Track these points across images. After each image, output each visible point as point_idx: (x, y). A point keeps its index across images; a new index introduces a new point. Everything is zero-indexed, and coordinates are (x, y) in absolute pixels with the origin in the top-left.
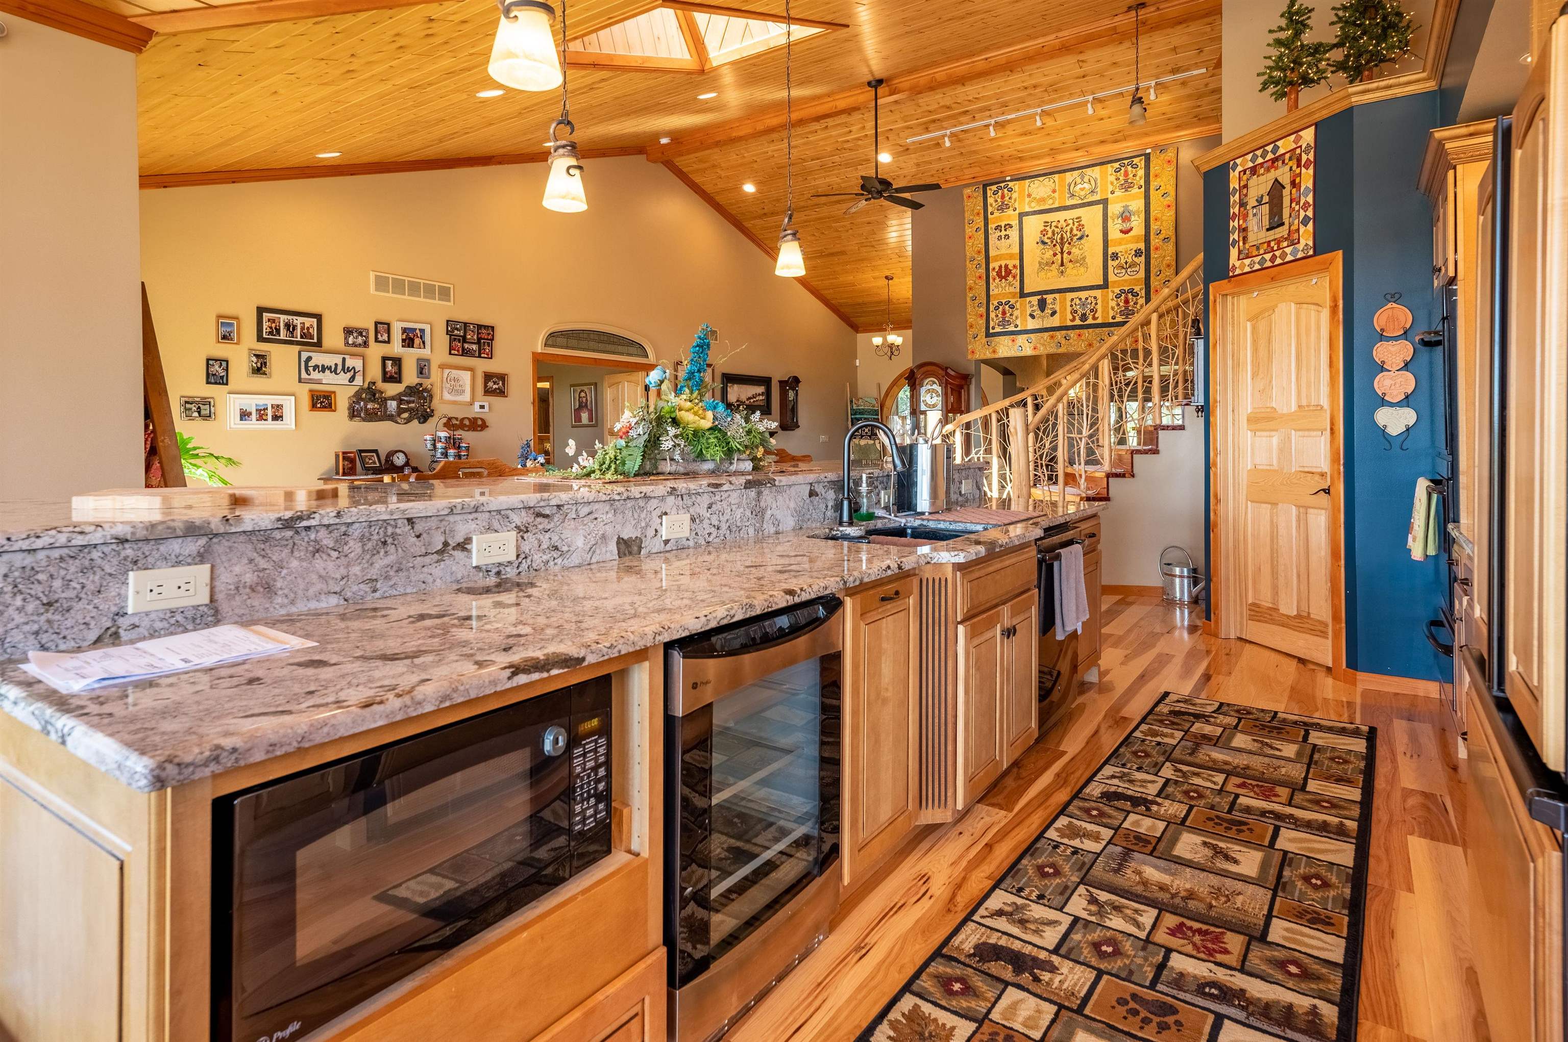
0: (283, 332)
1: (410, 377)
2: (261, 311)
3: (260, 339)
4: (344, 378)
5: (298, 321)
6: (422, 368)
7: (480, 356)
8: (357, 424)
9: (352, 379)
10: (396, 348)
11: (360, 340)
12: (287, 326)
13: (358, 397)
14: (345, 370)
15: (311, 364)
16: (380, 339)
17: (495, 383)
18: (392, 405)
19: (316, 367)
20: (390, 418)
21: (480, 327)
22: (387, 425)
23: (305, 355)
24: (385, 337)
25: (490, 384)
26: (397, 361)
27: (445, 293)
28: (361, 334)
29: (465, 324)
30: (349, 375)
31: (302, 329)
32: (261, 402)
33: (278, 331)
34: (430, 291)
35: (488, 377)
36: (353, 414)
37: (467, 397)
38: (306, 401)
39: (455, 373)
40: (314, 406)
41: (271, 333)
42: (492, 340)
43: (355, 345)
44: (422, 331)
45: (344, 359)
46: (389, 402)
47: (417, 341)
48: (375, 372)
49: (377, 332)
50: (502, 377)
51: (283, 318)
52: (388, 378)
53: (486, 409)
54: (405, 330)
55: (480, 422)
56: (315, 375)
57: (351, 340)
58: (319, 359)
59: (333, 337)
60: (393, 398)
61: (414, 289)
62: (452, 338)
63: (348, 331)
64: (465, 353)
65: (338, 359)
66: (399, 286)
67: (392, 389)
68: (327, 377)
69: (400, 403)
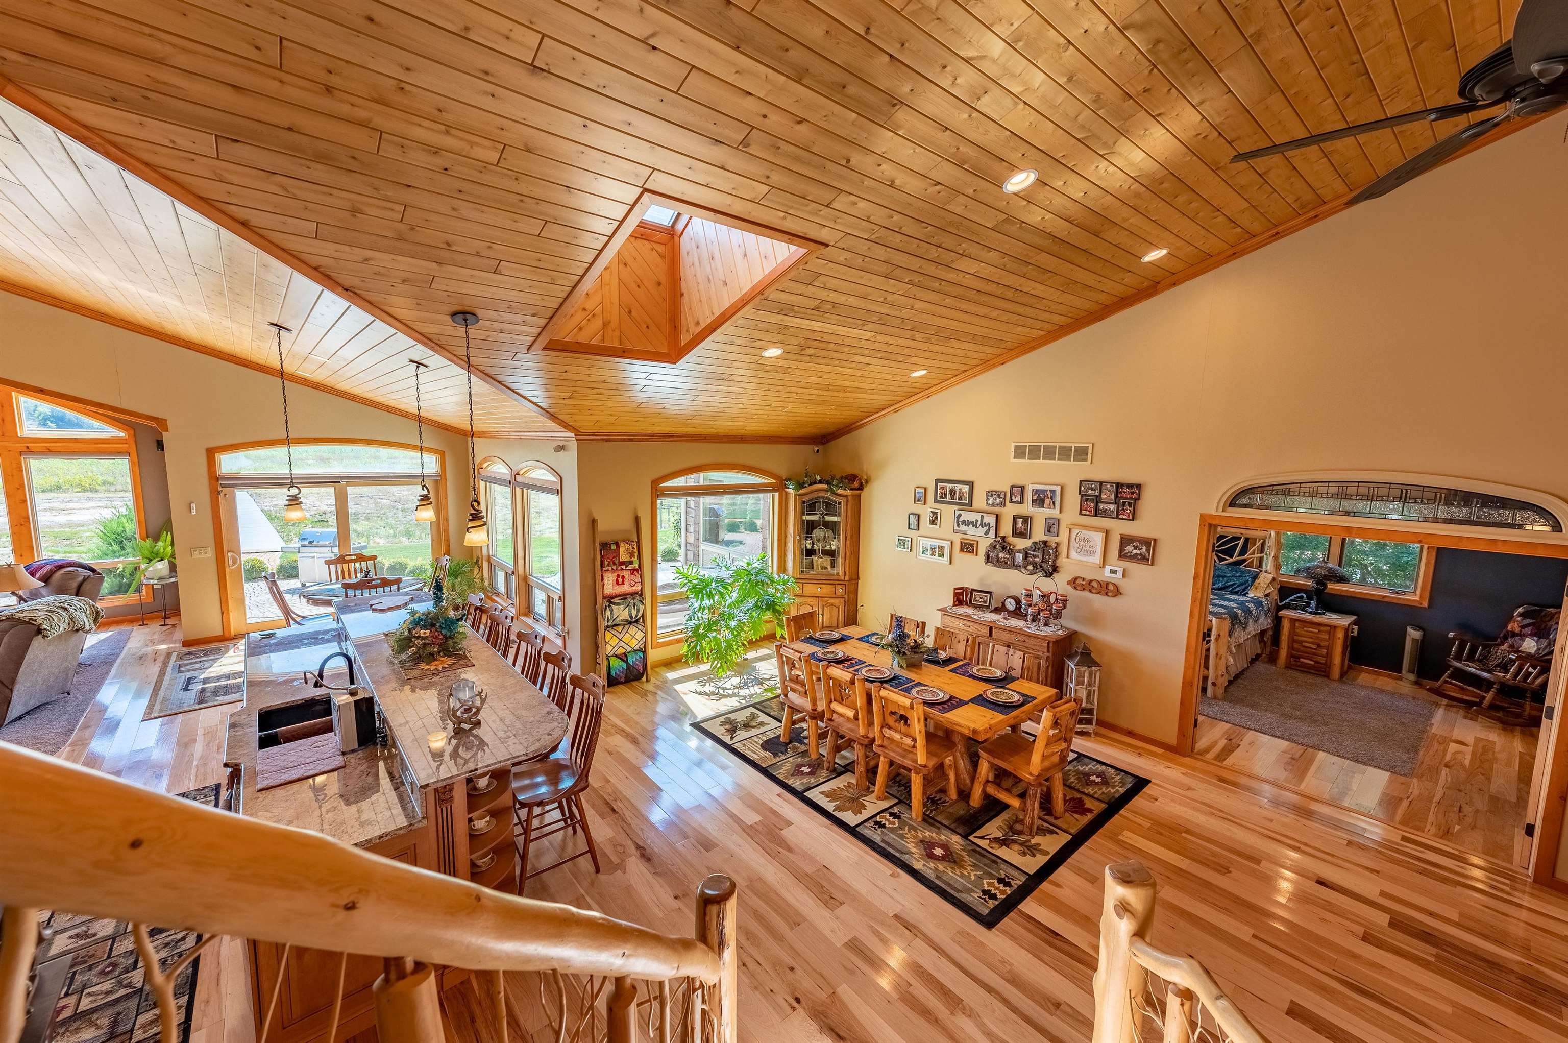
0: (948, 495)
1: (1039, 534)
2: (937, 481)
3: (936, 501)
4: (981, 531)
5: (958, 487)
6: (1052, 526)
7: (1117, 518)
8: (990, 568)
9: (987, 533)
10: (1027, 508)
11: (998, 501)
12: (951, 491)
13: (993, 547)
14: (983, 525)
15: (961, 519)
16: (1014, 500)
17: (1135, 548)
18: (1019, 557)
19: (963, 522)
20: (1015, 566)
21: (1119, 485)
22: (1015, 572)
23: (958, 512)
24: (1018, 498)
25: (1129, 548)
26: (1027, 519)
27: (1081, 453)
28: (999, 496)
29: (1101, 483)
30: (986, 529)
31: (960, 493)
32: (933, 544)
33: (945, 495)
34: (1065, 453)
35: (1125, 540)
36: (988, 560)
37: (1097, 559)
38: (957, 547)
39: (1086, 533)
40: (962, 550)
41: (941, 497)
42: (1138, 499)
43: (993, 505)
44: (1053, 492)
45: (982, 517)
46: (1017, 555)
47: (1047, 501)
48: (1006, 529)
49: (1011, 494)
50: (1149, 543)
51: (949, 486)
52: (1016, 533)
53: (1120, 575)
54: (1036, 492)
55: (1111, 587)
56: (963, 528)
57: (990, 502)
58: (967, 516)
59: (980, 501)
60: (1019, 552)
61: (1049, 453)
62: (1084, 498)
63: (990, 494)
64: (1097, 513)
65: (977, 516)
66: (1035, 452)
67: (1021, 544)
68: (970, 530)
69: (1026, 556)
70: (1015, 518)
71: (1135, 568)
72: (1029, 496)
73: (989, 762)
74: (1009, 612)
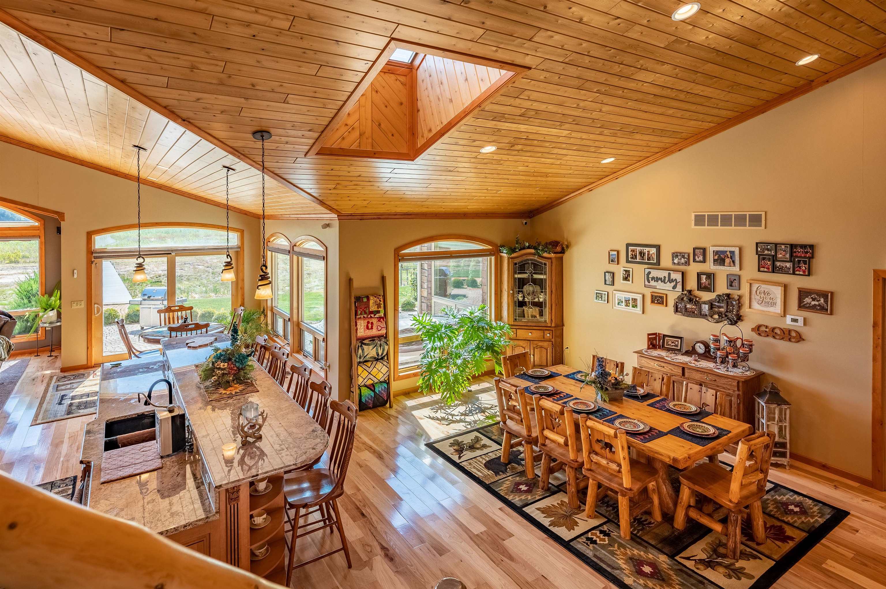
0: (638, 257)
1: (722, 288)
2: (628, 245)
3: (628, 261)
4: (669, 286)
5: (646, 250)
6: (733, 282)
7: (794, 273)
8: (679, 317)
9: (674, 287)
10: (710, 266)
11: (683, 260)
12: (641, 253)
13: (681, 299)
14: (671, 281)
15: (650, 276)
16: (697, 259)
17: (814, 300)
18: (705, 308)
19: (653, 278)
20: (704, 316)
21: (793, 246)
22: (702, 321)
23: (647, 271)
24: (701, 258)
25: (808, 300)
26: (710, 276)
27: (755, 220)
28: (683, 257)
29: (776, 245)
30: (673, 284)
31: (648, 255)
32: (627, 296)
33: (636, 256)
34: (740, 220)
35: (803, 293)
36: (677, 310)
37: (778, 309)
38: (648, 299)
39: (764, 287)
40: (653, 302)
41: (632, 258)
42: (812, 257)
43: (678, 264)
44: (732, 253)
45: (669, 274)
46: (703, 306)
47: (727, 261)
48: (692, 284)
49: (694, 255)
50: (827, 296)
51: (639, 249)
52: (701, 287)
53: (801, 323)
54: (716, 253)
55: (793, 334)
56: (653, 283)
57: (676, 261)
58: (655, 273)
59: (666, 261)
60: (705, 303)
61: (726, 220)
62: (761, 257)
63: (675, 255)
64: (774, 270)
65: (665, 274)
66: (713, 220)
67: (706, 296)
68: (660, 285)
69: (712, 307)
70: (699, 275)
71: (815, 317)
72: (710, 257)
73: (689, 488)
74: (700, 355)
